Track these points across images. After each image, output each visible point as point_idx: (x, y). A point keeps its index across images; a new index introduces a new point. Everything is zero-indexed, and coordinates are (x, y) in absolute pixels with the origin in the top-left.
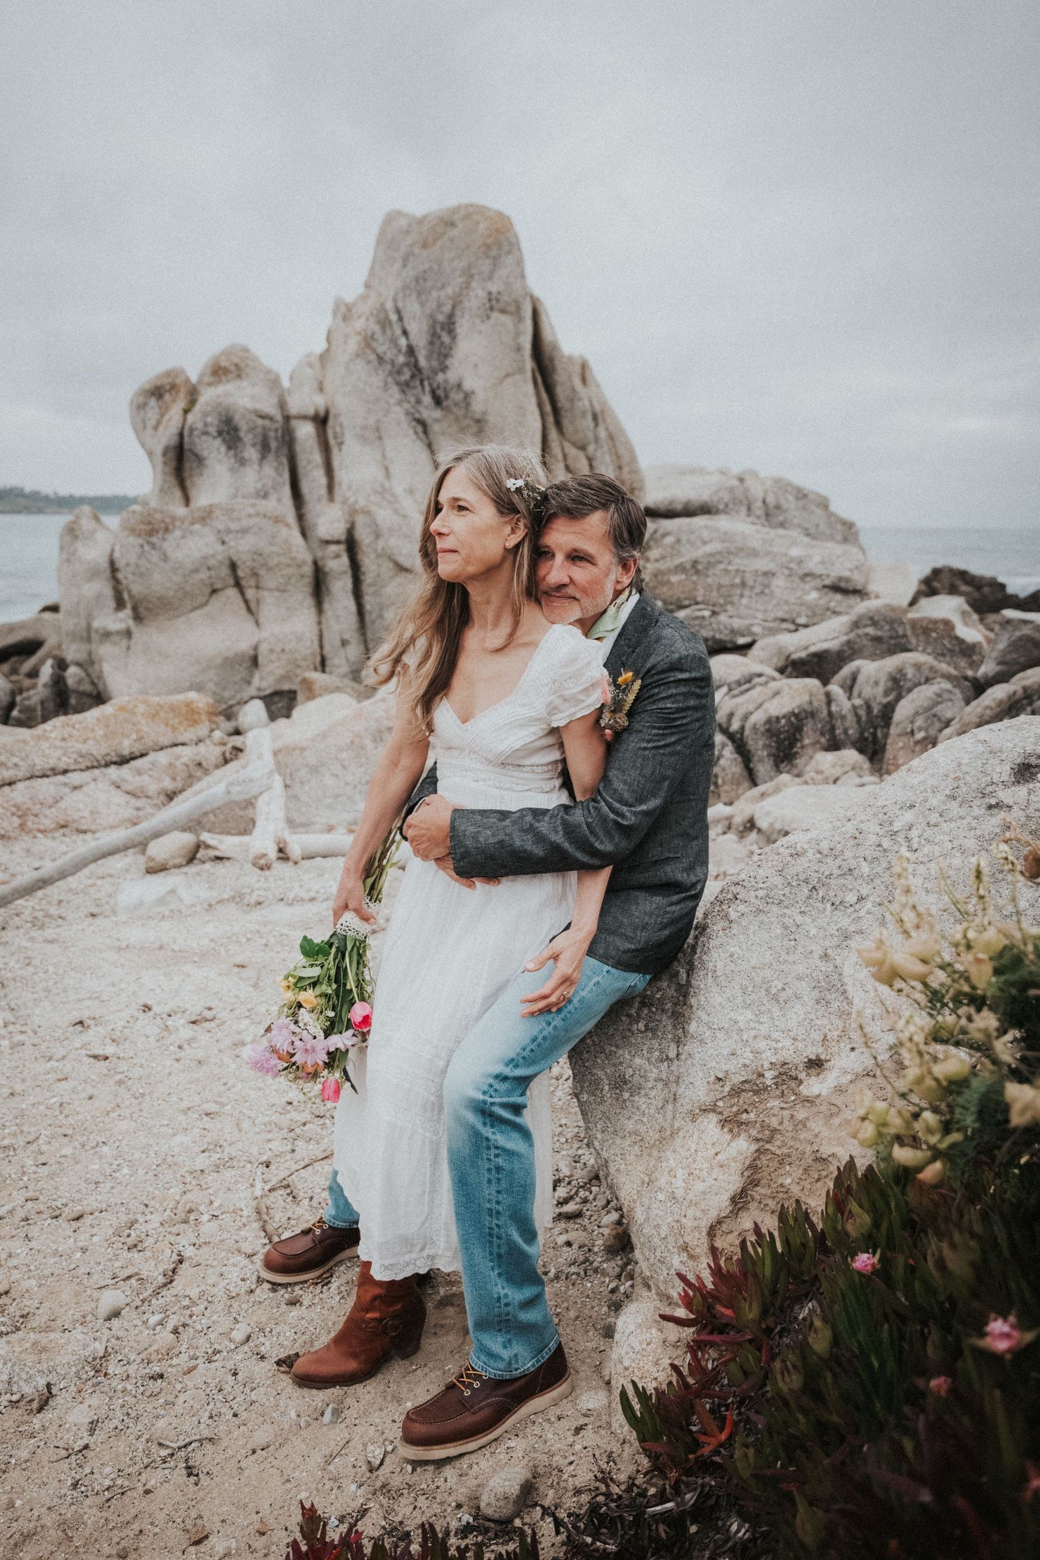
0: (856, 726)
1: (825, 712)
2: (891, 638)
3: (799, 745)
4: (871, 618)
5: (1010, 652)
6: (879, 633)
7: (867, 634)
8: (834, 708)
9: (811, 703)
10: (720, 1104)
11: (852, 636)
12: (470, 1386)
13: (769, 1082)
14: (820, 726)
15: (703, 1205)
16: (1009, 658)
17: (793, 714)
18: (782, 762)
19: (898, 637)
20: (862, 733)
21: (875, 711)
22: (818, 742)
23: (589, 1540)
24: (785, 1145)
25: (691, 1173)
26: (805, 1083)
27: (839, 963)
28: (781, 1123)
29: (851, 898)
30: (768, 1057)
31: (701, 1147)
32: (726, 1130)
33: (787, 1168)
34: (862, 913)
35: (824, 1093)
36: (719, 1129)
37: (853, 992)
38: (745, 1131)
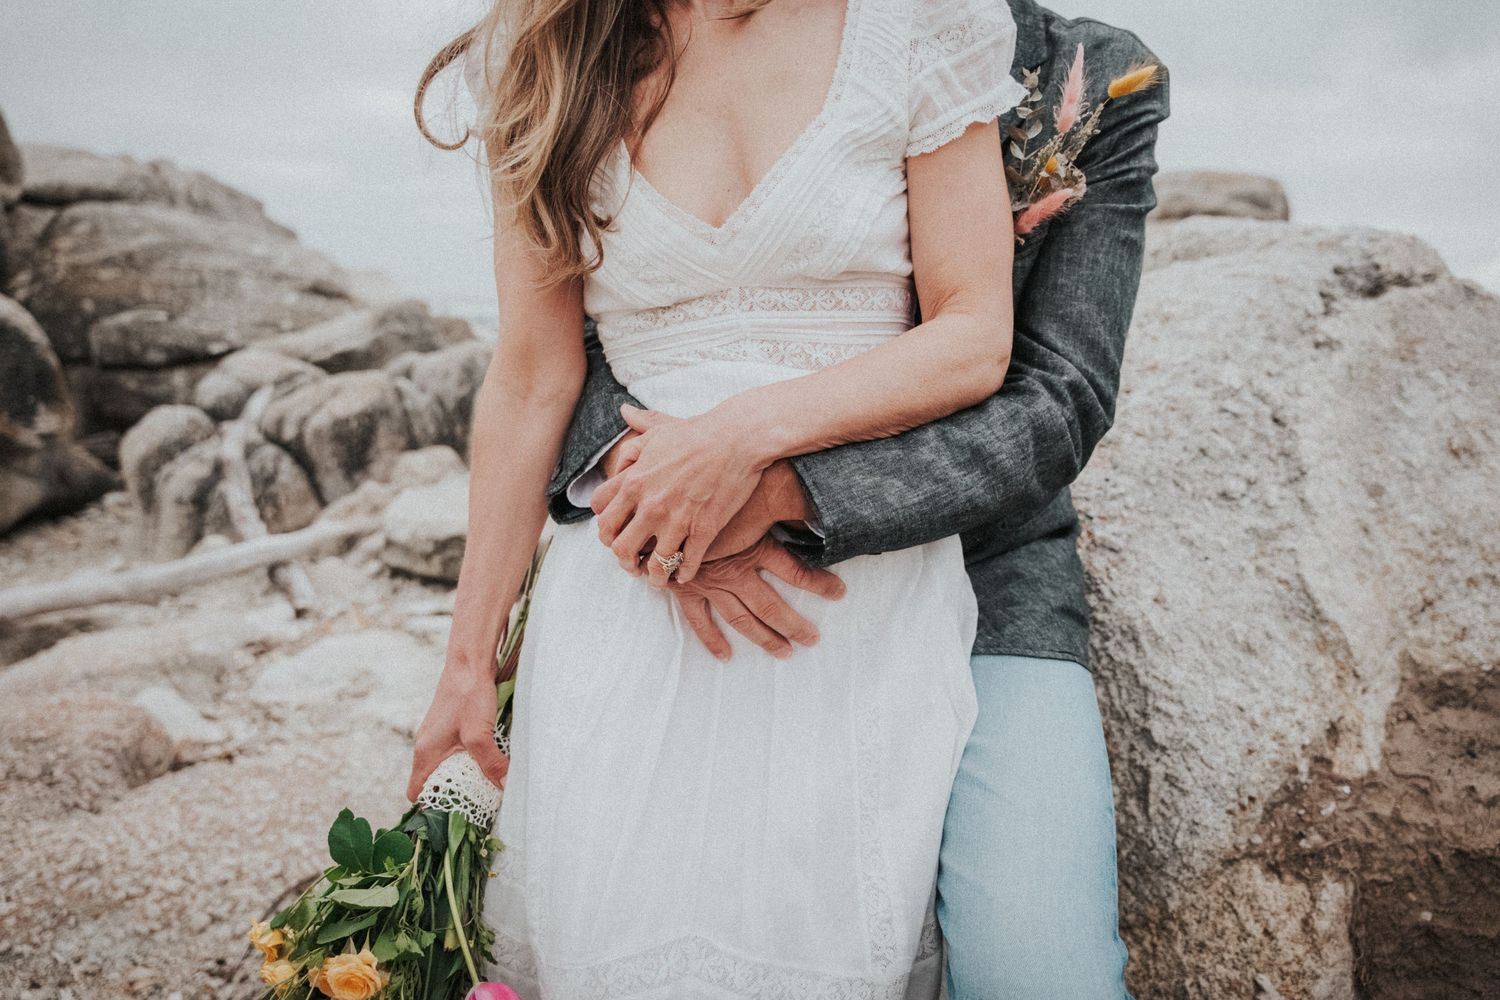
0: (434, 423)
1: (400, 410)
3: (372, 450)
4: (400, 315)
6: (408, 330)
7: (395, 332)
8: (408, 405)
9: (384, 400)
10: (1256, 840)
11: (382, 333)
13: (1304, 780)
14: (396, 425)
17: (364, 413)
18: (354, 470)
20: (439, 429)
21: (450, 407)
22: (394, 442)
24: (1391, 863)
25: (1283, 975)
26: (1336, 762)
27: (1285, 576)
28: (1368, 832)
29: (1236, 486)
30: (1295, 737)
31: (1273, 923)
32: (1288, 878)
33: (1412, 897)
34: (1273, 500)
35: (1376, 765)
36: (1277, 883)
37: (1330, 610)
38: (1324, 866)
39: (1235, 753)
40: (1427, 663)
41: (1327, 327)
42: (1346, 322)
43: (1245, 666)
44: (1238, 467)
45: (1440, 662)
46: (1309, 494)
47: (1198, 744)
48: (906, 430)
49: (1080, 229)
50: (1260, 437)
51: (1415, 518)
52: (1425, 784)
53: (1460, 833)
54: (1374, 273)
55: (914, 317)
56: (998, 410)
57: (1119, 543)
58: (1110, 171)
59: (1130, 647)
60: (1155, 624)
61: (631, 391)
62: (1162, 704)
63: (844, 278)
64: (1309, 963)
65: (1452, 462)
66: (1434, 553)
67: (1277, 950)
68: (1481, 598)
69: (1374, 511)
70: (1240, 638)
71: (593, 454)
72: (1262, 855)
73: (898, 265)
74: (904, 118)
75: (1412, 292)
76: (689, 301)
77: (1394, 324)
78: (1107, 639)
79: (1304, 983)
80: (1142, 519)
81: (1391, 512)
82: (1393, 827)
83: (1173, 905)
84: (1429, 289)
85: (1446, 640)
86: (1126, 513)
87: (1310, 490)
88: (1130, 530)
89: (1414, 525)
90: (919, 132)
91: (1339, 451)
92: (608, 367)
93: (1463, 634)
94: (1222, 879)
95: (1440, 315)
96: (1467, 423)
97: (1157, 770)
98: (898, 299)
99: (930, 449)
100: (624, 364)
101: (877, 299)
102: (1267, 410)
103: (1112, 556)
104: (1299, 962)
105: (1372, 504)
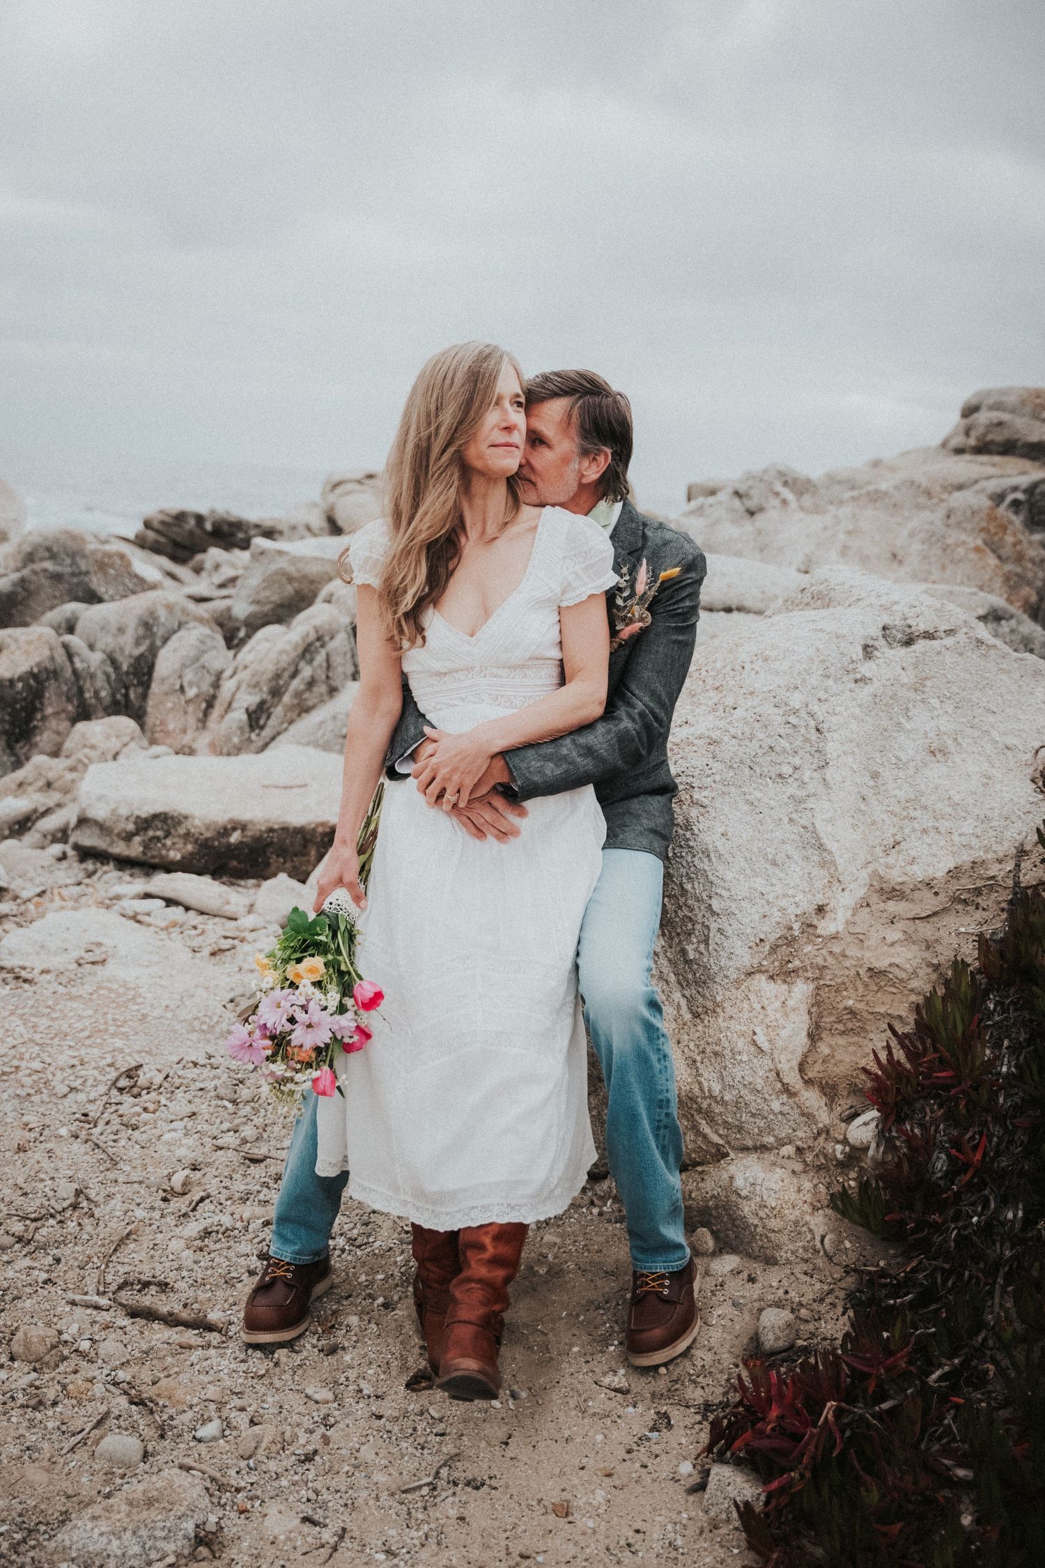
0: (107, 686)
1: (69, 670)
2: (73, 575)
3: (39, 716)
4: (49, 549)
5: (264, 588)
6: (59, 569)
7: (45, 570)
8: (78, 665)
9: (52, 658)
10: (765, 963)
11: (26, 572)
12: (662, 1286)
13: (796, 933)
14: (65, 688)
15: (791, 1048)
16: (264, 594)
17: (31, 674)
18: (17, 741)
19: (80, 574)
20: (113, 695)
21: (125, 667)
22: (64, 711)
23: (892, 1302)
24: (836, 976)
25: (768, 1027)
26: (820, 927)
27: (806, 824)
28: (825, 960)
29: (787, 770)
30: (793, 910)
31: (766, 1003)
32: (779, 982)
33: (845, 993)
34: (806, 779)
35: (840, 929)
36: (773, 984)
37: (829, 844)
38: (798, 977)
39: (756, 917)
40: (888, 876)
41: (866, 669)
42: (878, 665)
43: (770, 872)
44: (791, 759)
45: (895, 876)
46: (828, 777)
47: (736, 912)
48: (556, 738)
49: (652, 636)
50: (807, 740)
51: (897, 792)
52: (861, 937)
53: (873, 960)
54: (908, 631)
55: (563, 680)
56: (601, 728)
57: (706, 802)
58: (668, 609)
59: (706, 860)
60: (720, 848)
61: (427, 717)
62: (719, 891)
63: (530, 663)
64: (782, 1021)
65: (929, 758)
66: (905, 814)
67: (766, 1016)
68: (929, 841)
69: (872, 788)
70: (770, 857)
71: (408, 748)
72: (767, 971)
73: (556, 654)
74: (558, 590)
75: (935, 643)
76: (457, 671)
77: (916, 666)
78: (694, 856)
79: (778, 1031)
80: (723, 789)
81: (883, 788)
82: (841, 958)
83: (719, 999)
84: (949, 641)
85: (903, 864)
86: (713, 785)
87: (829, 773)
88: (713, 794)
89: (895, 796)
90: (566, 596)
91: (856, 750)
92: (415, 703)
93: (913, 861)
94: (746, 984)
95: (949, 658)
96: (945, 734)
97: (713, 926)
98: (555, 672)
99: (567, 747)
100: (424, 702)
101: (544, 672)
102: (813, 723)
103: (701, 809)
104: (777, 1020)
105: (872, 783)
